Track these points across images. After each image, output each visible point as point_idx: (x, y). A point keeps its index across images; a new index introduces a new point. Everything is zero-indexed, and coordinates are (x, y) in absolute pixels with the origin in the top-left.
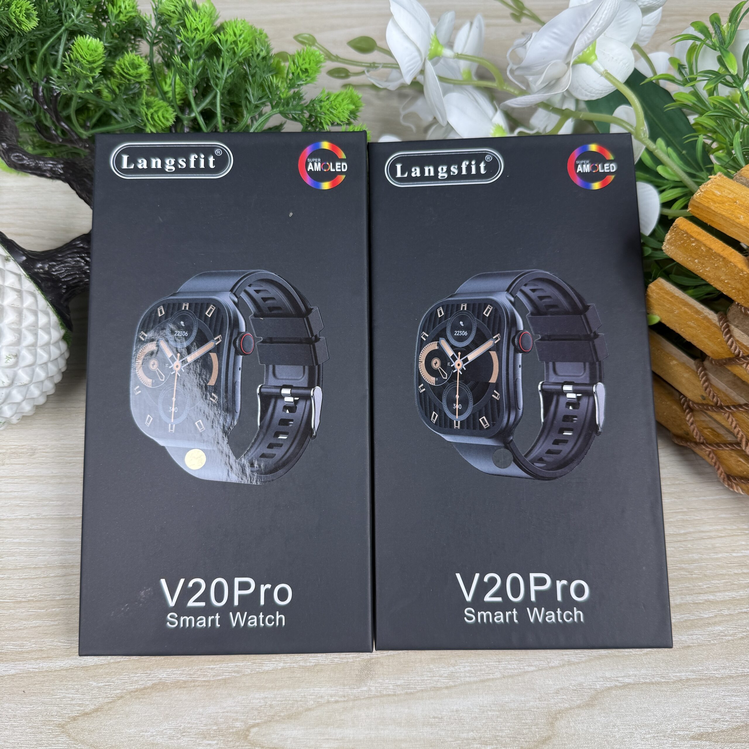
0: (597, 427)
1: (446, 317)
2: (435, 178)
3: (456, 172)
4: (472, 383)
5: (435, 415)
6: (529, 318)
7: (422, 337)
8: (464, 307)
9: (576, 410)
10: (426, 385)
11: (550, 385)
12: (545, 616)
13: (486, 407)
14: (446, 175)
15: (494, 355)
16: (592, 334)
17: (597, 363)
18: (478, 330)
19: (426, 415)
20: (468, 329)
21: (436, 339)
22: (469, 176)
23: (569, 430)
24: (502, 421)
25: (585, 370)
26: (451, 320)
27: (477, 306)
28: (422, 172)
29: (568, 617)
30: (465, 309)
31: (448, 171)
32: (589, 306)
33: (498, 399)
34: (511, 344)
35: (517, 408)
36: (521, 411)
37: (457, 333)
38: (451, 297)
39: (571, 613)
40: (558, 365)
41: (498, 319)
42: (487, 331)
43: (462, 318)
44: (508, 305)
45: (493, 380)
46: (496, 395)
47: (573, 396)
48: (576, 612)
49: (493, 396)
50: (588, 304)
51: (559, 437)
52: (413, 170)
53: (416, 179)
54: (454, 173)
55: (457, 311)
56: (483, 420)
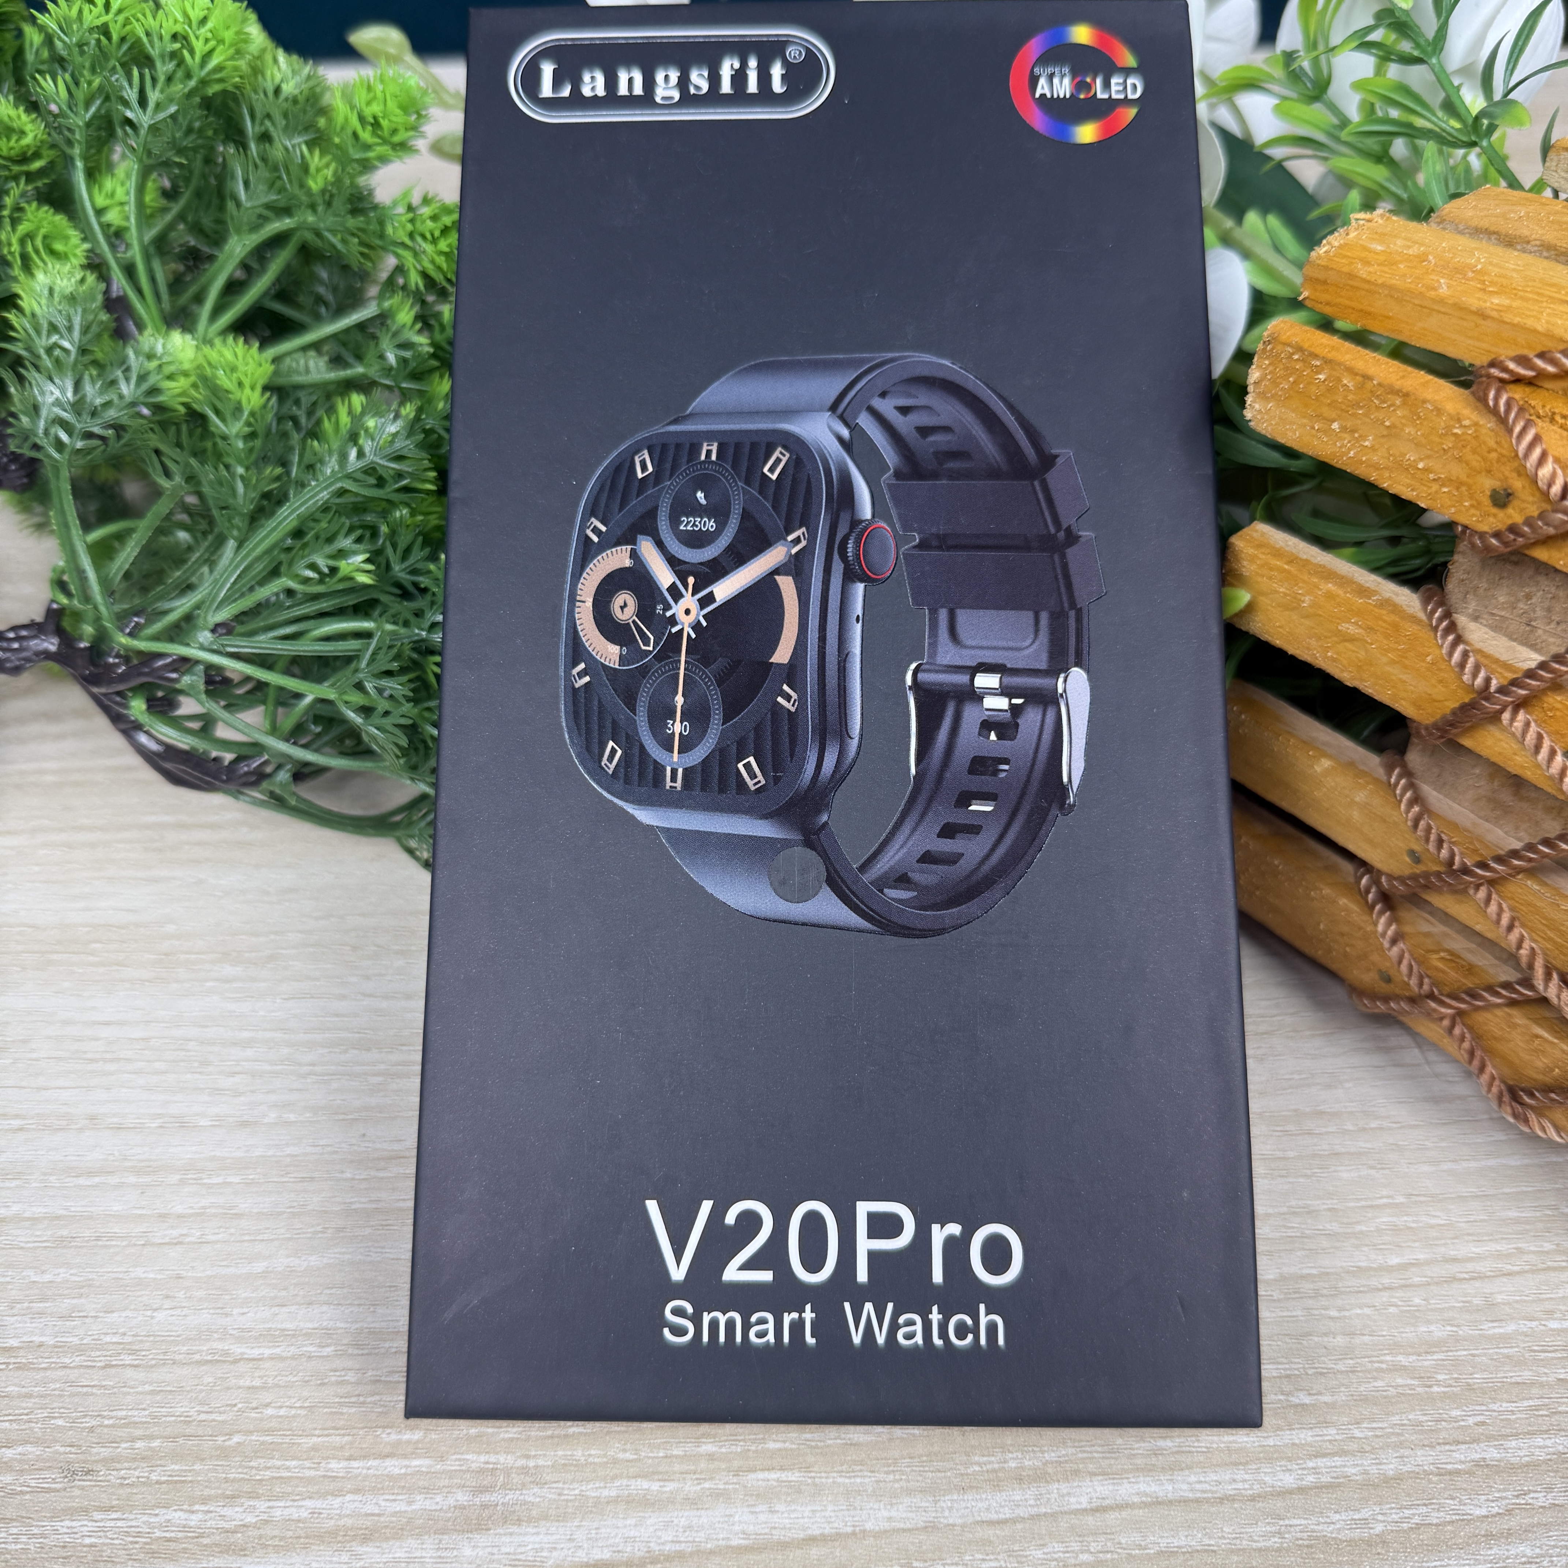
0: (1062, 790)
1: (657, 477)
2: (647, 100)
3: (705, 87)
4: (721, 663)
5: (613, 751)
6: (890, 486)
7: (589, 533)
8: (709, 452)
9: (1007, 743)
10: (594, 667)
11: (937, 672)
12: (894, 1327)
13: (758, 729)
14: (676, 95)
15: (786, 585)
16: (1061, 535)
17: (1072, 613)
18: (746, 516)
19: (588, 749)
20: (718, 511)
21: (628, 538)
22: (740, 96)
23: (984, 797)
24: (800, 769)
25: (1037, 632)
26: (671, 486)
27: (746, 450)
28: (611, 83)
29: (962, 1330)
30: (714, 458)
31: (683, 83)
32: (1056, 456)
33: (793, 709)
34: (836, 556)
35: (843, 733)
36: (855, 743)
37: (687, 524)
38: (675, 421)
39: (969, 1321)
40: (963, 616)
41: (802, 488)
42: (769, 518)
43: (704, 482)
44: (834, 449)
45: (782, 655)
46: (788, 698)
47: (1002, 703)
48: (983, 1320)
49: (780, 699)
50: (1054, 451)
51: (957, 817)
52: (587, 77)
53: (595, 102)
54: (697, 88)
55: (688, 462)
56: (747, 766)
